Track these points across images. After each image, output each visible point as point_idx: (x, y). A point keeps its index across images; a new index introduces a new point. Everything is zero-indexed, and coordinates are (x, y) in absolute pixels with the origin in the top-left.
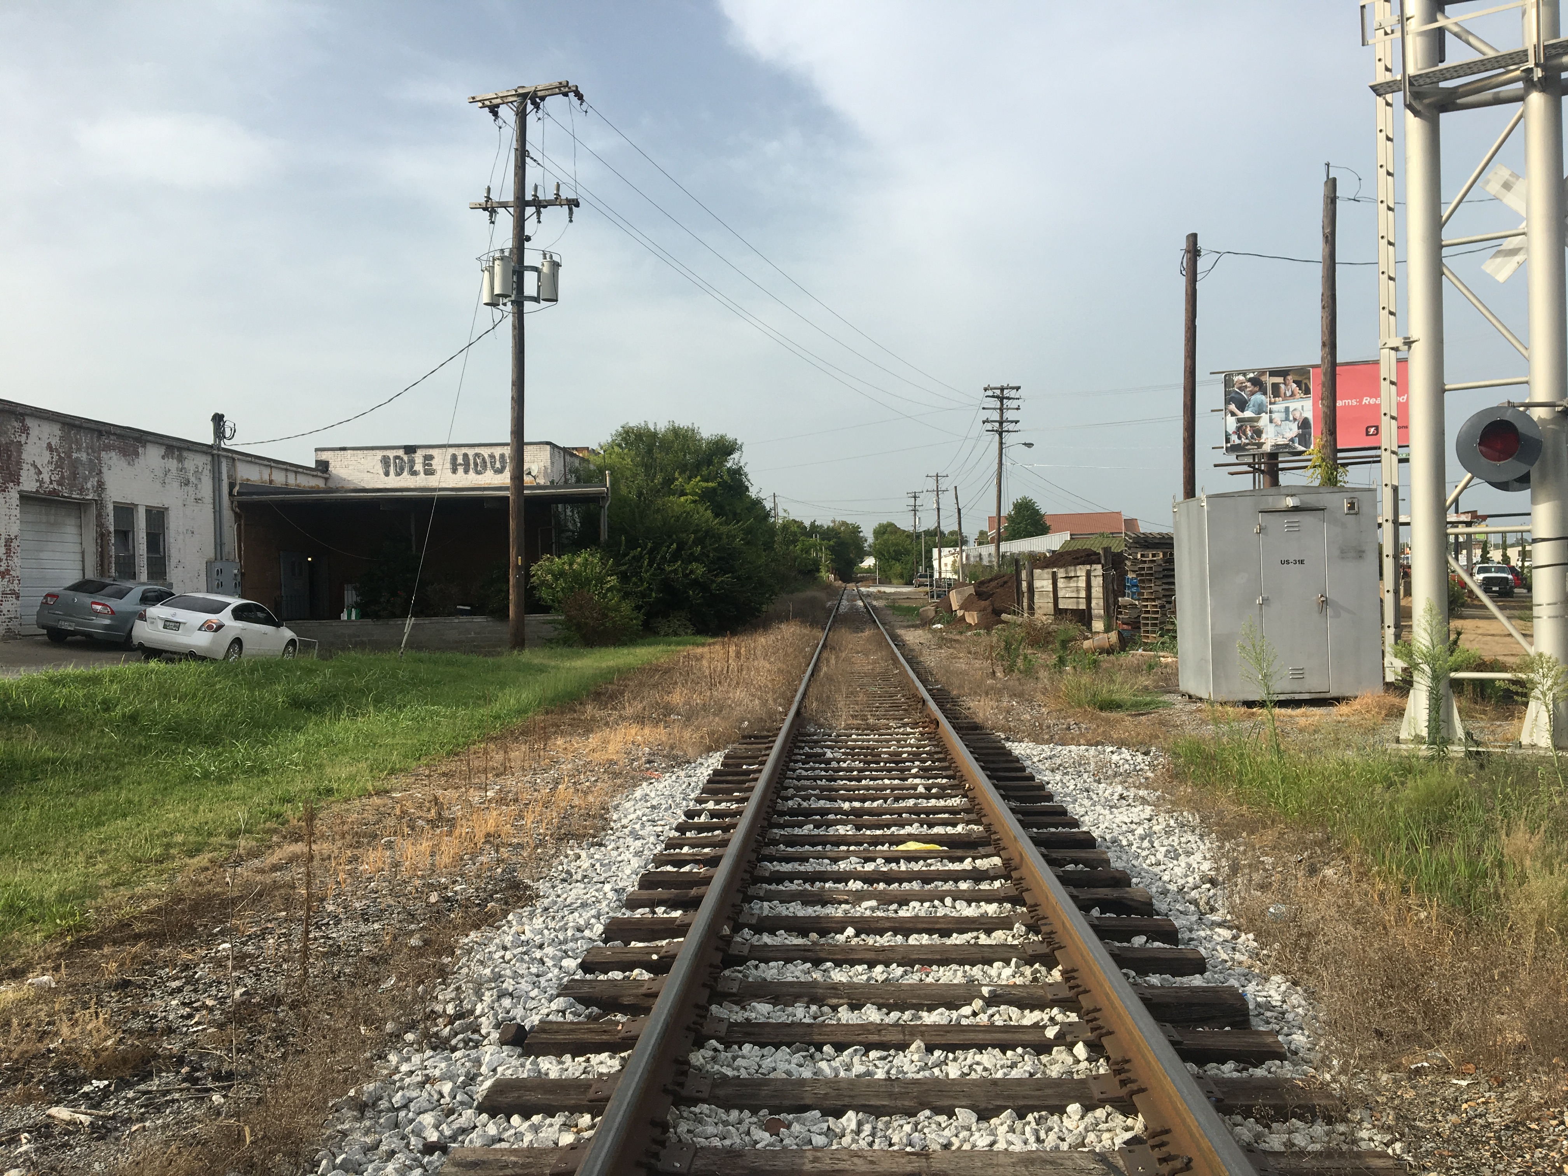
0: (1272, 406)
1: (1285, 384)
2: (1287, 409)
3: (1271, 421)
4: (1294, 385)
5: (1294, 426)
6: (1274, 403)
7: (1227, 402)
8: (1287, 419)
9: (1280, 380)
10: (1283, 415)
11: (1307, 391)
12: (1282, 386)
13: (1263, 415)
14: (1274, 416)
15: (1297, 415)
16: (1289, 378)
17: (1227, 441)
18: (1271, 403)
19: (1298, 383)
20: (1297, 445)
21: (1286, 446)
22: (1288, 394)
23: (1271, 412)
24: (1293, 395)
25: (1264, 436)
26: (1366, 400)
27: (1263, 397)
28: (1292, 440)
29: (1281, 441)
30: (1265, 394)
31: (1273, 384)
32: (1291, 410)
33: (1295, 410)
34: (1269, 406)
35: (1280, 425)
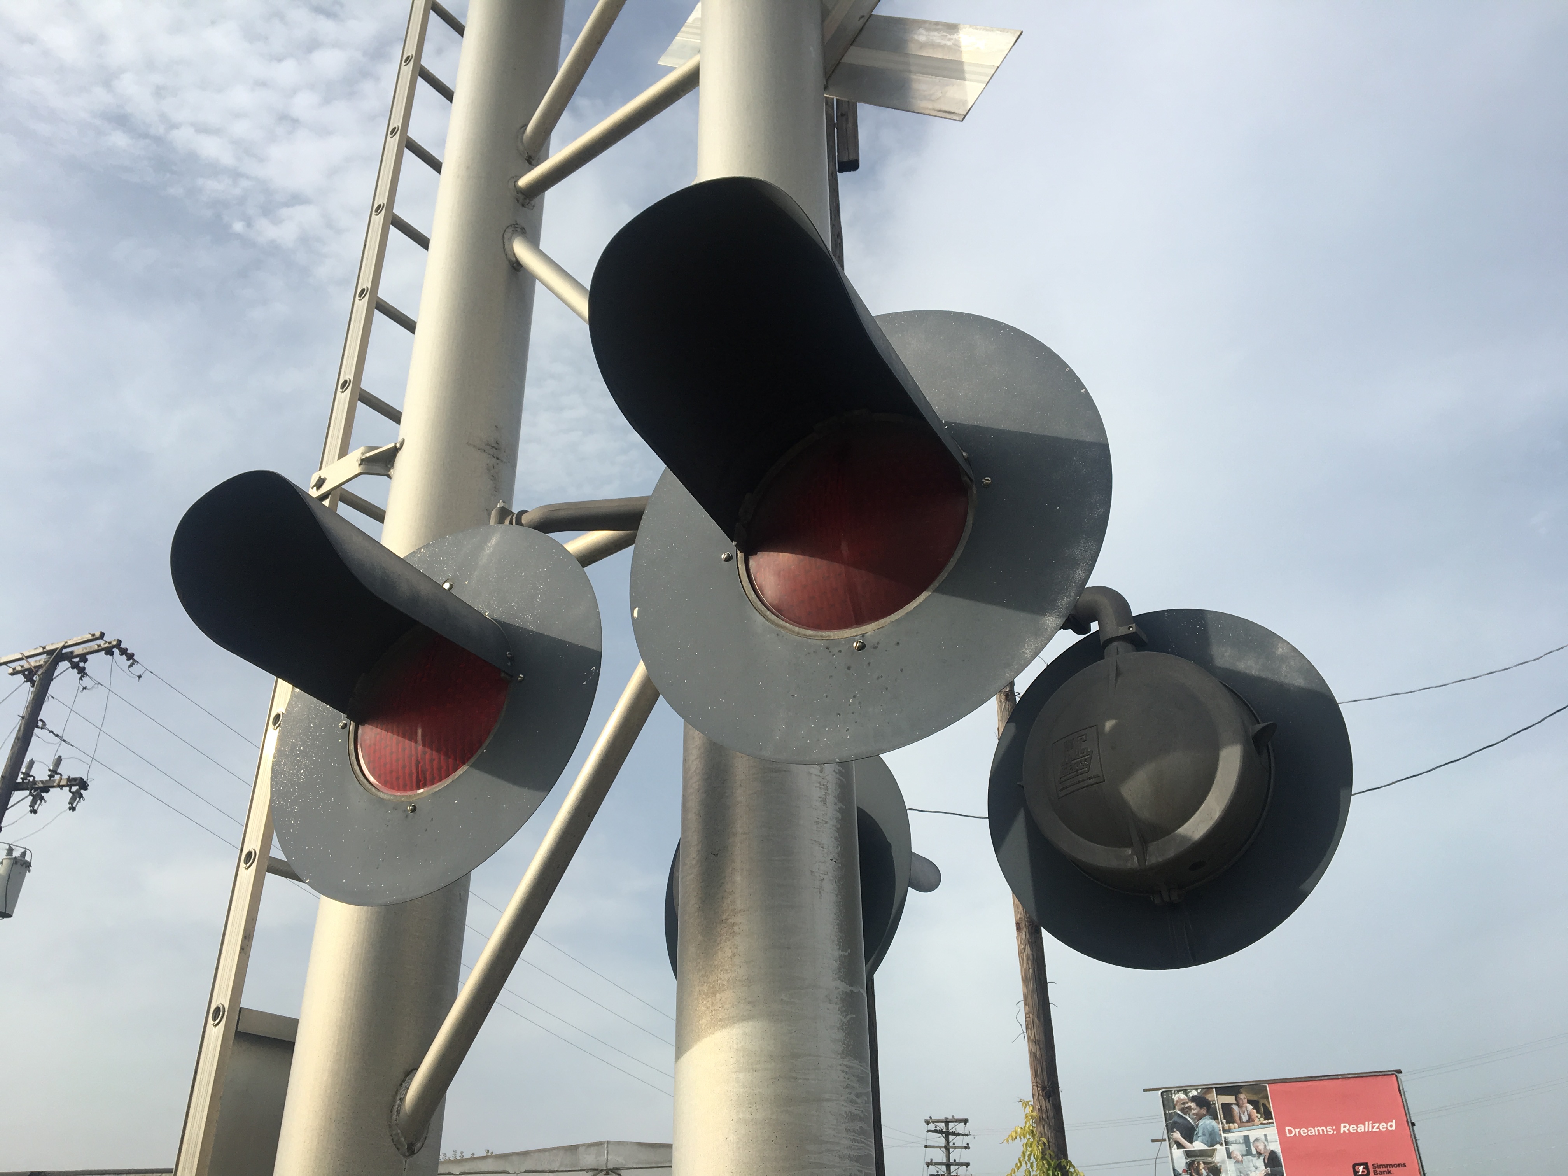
0: (1227, 1135)
2: (1246, 1138)
3: (1229, 1155)
4: (1250, 1107)
5: (1260, 1163)
7: (1170, 1129)
8: (1249, 1153)
10: (1243, 1147)
11: (1267, 1115)
12: (1235, 1107)
13: (1218, 1146)
14: (1232, 1148)
15: (1261, 1147)
16: (1242, 1096)
18: (1225, 1131)
19: (1254, 1103)
22: (1245, 1118)
23: (1227, 1143)
26: (1345, 1128)
27: (1214, 1123)
30: (1215, 1118)
31: (1222, 1104)
32: (1252, 1140)
33: (1257, 1140)
34: (1223, 1135)
35: (1242, 1161)
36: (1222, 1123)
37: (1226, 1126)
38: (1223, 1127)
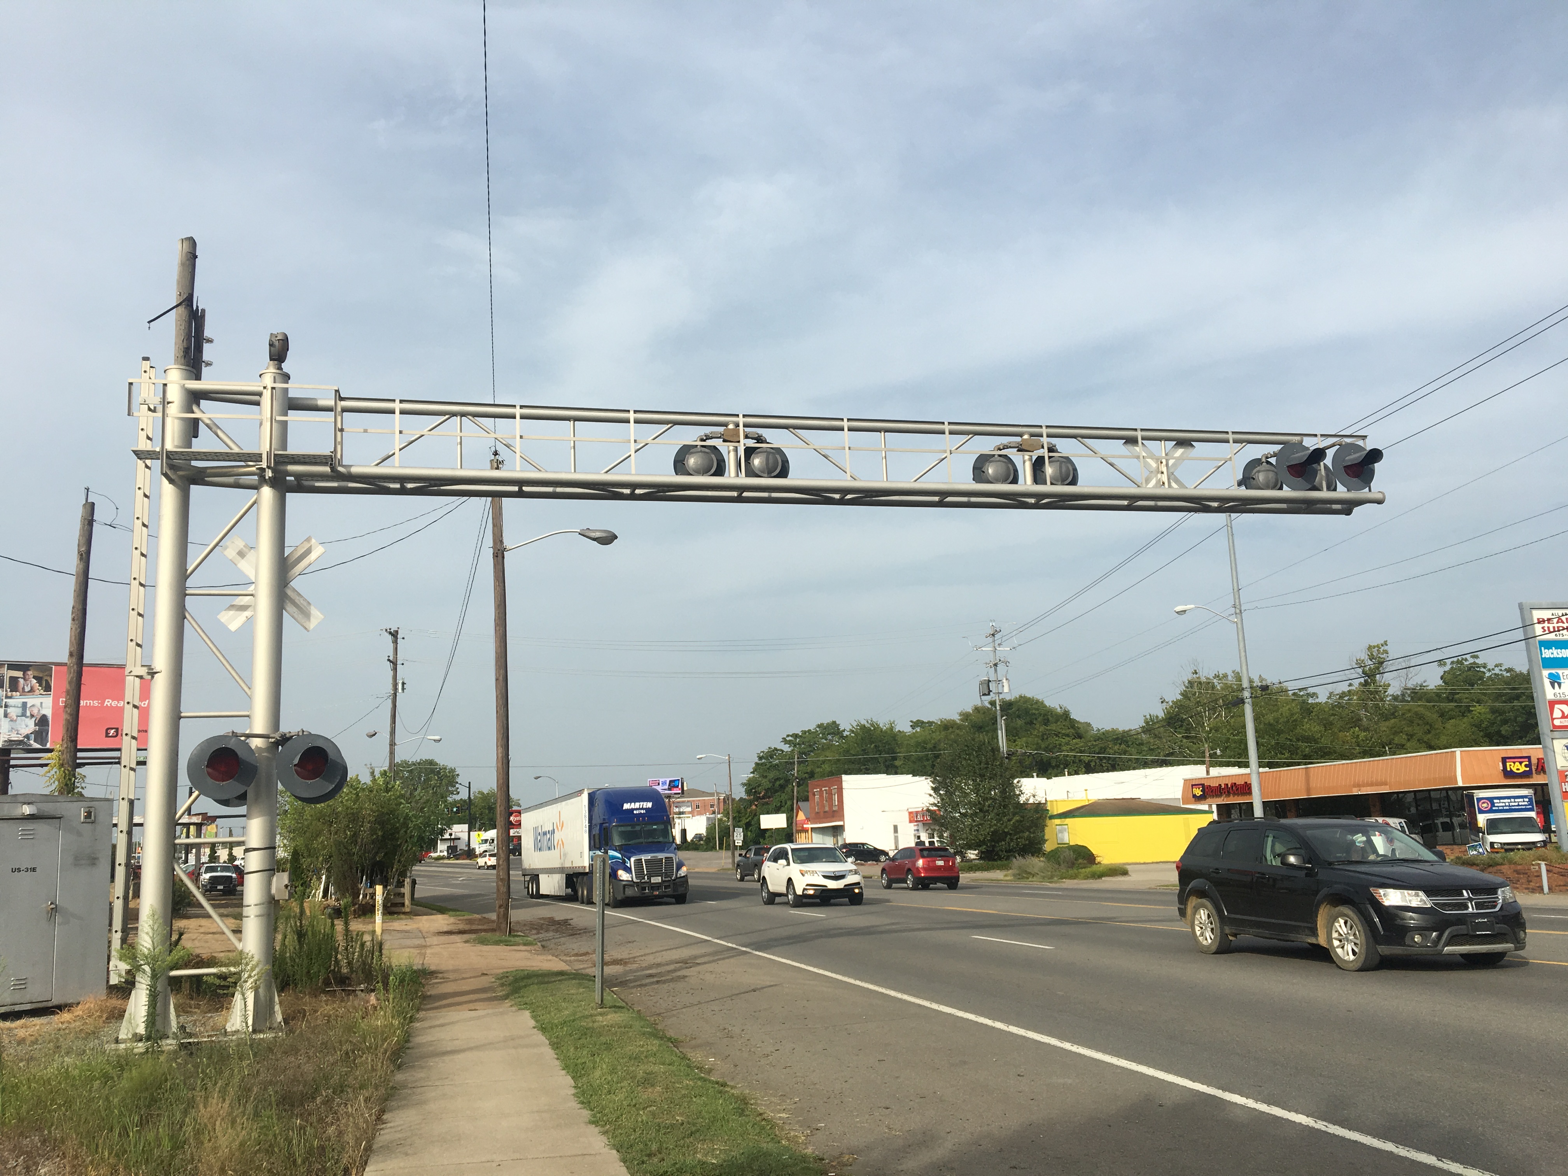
1: (24, 679)
2: (24, 705)
4: (34, 681)
5: (31, 722)
10: (20, 711)
11: (48, 688)
12: (21, 681)
14: (9, 710)
15: (35, 712)
16: (29, 673)
18: (7, 697)
19: (39, 679)
20: (32, 742)
21: (20, 742)
22: (27, 689)
23: (6, 706)
24: (32, 690)
26: (108, 703)
28: (27, 737)
29: (15, 737)
31: (11, 677)
32: (28, 706)
33: (33, 706)
35: (16, 720)
36: (6, 691)
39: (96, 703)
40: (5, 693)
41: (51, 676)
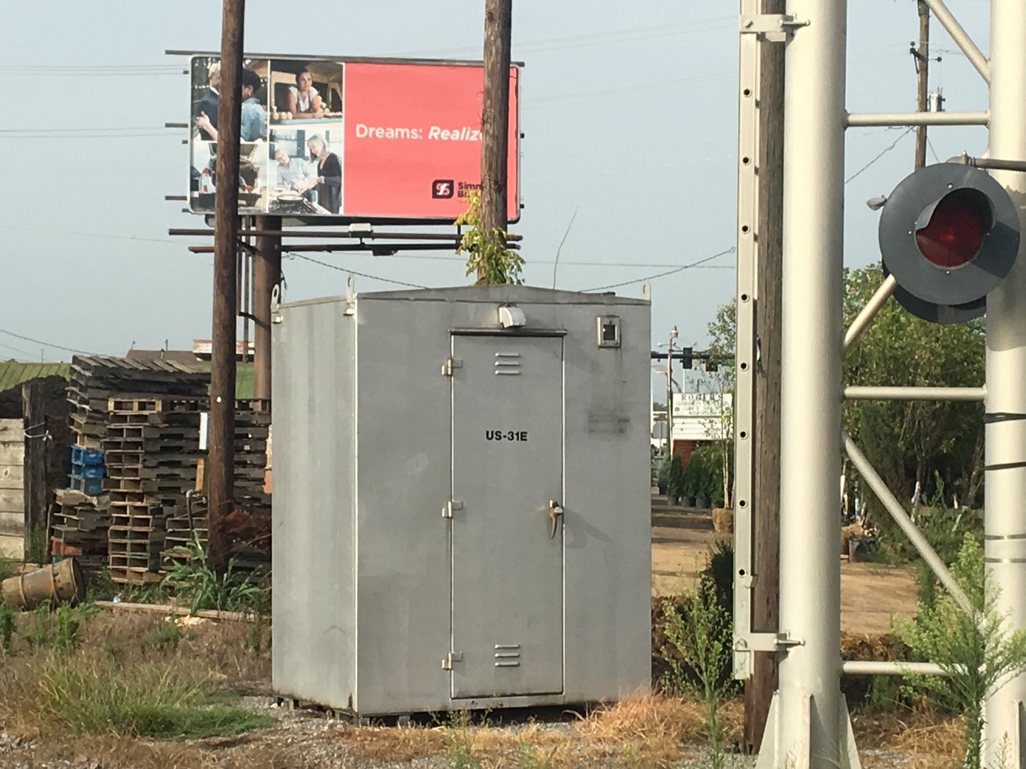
0: (274, 127)
1: (298, 87)
2: (301, 135)
3: (272, 155)
4: (314, 92)
5: (313, 168)
6: (278, 122)
7: (196, 112)
8: (300, 154)
9: (289, 78)
10: (294, 146)
11: (336, 106)
12: (294, 91)
13: (259, 142)
14: (278, 145)
15: (318, 149)
16: (306, 76)
17: (194, 186)
18: (273, 122)
19: (321, 88)
20: (315, 204)
21: (298, 204)
22: (304, 106)
23: (272, 138)
24: (311, 109)
25: (259, 182)
26: (435, 132)
27: (259, 108)
28: (308, 195)
29: (289, 196)
30: (263, 102)
31: (277, 85)
32: (307, 137)
33: (315, 137)
34: (270, 127)
35: (288, 165)
36: (271, 110)
37: (276, 115)
38: (272, 117)
39: (414, 134)
40: (269, 113)
41: (340, 82)
